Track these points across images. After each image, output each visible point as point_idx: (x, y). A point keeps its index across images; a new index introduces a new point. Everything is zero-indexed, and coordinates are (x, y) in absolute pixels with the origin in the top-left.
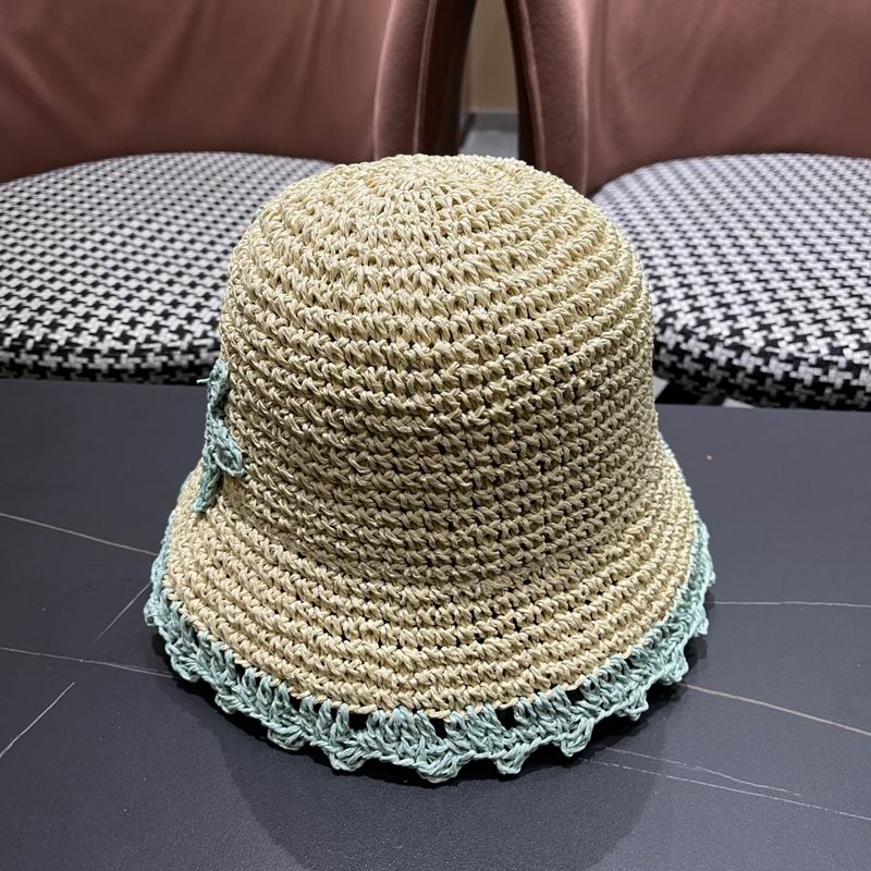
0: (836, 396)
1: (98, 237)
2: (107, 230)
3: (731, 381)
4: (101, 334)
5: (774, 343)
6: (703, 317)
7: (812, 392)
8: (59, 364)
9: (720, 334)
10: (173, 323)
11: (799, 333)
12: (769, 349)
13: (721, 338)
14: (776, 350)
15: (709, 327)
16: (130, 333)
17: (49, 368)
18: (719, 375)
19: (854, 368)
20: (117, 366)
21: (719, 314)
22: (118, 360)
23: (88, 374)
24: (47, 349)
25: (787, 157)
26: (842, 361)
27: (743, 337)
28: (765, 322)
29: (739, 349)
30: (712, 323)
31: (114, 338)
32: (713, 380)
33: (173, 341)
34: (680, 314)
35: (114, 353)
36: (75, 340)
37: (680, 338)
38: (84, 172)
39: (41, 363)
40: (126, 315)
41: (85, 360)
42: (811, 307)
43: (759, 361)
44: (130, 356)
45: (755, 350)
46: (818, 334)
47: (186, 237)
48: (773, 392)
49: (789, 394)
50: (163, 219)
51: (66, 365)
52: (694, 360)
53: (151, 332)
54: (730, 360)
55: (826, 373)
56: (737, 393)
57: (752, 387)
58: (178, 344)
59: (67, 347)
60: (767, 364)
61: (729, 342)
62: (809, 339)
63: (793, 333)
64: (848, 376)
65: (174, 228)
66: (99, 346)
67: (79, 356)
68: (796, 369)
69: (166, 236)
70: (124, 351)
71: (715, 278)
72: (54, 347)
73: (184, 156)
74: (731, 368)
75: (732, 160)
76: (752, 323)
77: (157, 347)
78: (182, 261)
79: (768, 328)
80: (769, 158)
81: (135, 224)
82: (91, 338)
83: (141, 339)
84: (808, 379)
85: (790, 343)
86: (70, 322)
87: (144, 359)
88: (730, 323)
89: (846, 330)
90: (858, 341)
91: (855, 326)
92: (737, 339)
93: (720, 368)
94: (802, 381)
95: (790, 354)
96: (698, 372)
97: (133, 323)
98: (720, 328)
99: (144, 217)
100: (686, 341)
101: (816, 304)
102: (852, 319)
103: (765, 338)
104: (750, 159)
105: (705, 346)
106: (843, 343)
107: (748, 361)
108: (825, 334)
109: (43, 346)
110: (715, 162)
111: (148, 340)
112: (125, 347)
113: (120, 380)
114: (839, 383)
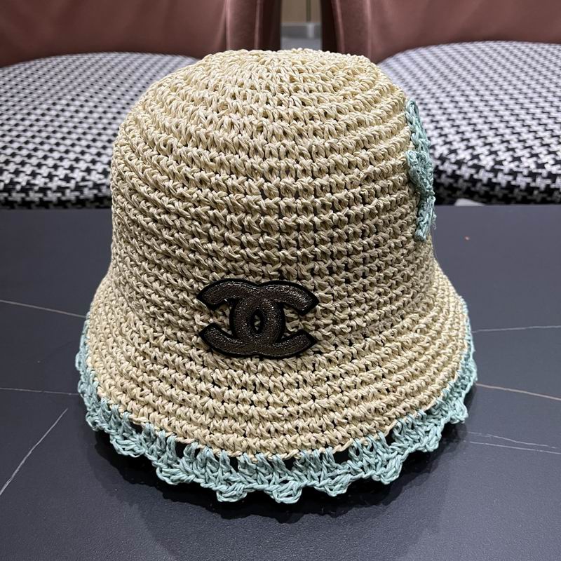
0: (541, 195)
1: (39, 112)
2: (45, 106)
3: (473, 189)
4: (50, 177)
5: (500, 163)
6: (453, 148)
7: (525, 194)
8: (23, 199)
9: (464, 159)
10: (100, 167)
11: (516, 155)
12: (497, 167)
13: (465, 161)
14: (501, 167)
15: (457, 154)
16: (71, 175)
17: (16, 202)
18: (465, 185)
19: (552, 176)
20: (64, 198)
21: (462, 145)
22: (64, 194)
23: (44, 204)
24: (14, 189)
25: (491, 44)
26: (544, 172)
27: (479, 160)
28: (493, 149)
29: (478, 168)
30: (459, 151)
31: (60, 179)
32: (460, 189)
33: (100, 179)
34: (437, 147)
35: (61, 189)
36: (33, 182)
37: (439, 162)
38: (22, 69)
39: (10, 199)
40: (66, 163)
41: (41, 195)
42: (521, 138)
43: (491, 175)
44: (72, 191)
45: (488, 168)
46: (528, 155)
47: (100, 110)
48: (500, 195)
49: (510, 196)
50: (82, 98)
51: (28, 199)
52: (448, 177)
53: (85, 174)
54: (472, 175)
55: (534, 181)
56: (476, 197)
57: (486, 192)
58: (104, 181)
59: (28, 187)
60: (496, 176)
61: (470, 163)
62: (523, 159)
63: (512, 156)
64: (549, 182)
65: (91, 104)
66: (50, 185)
67: (36, 192)
68: (515, 179)
69: (86, 109)
70: (68, 188)
71: (457, 122)
72: (18, 187)
73: (90, 55)
74: (472, 181)
75: (457, 46)
76: (485, 150)
77: (90, 184)
78: (100, 126)
79: (495, 153)
80: (480, 45)
81: (64, 102)
82: (44, 180)
83: (79, 179)
84: (523, 185)
85: (510, 162)
86: (28, 169)
87: (82, 193)
88: (470, 151)
89: (545, 152)
90: (554, 159)
91: (551, 150)
92: (475, 161)
93: (465, 181)
94: (519, 186)
95: (511, 170)
96: (451, 185)
97: (72, 169)
98: (464, 155)
99: (69, 97)
100: (443, 164)
101: (524, 136)
102: (548, 145)
103: (494, 160)
104: (468, 45)
105: (455, 167)
106: (544, 161)
107: (484, 175)
108: (532, 156)
109: (11, 187)
110: (446, 48)
111: (84, 179)
112: (68, 185)
113: (66, 207)
114: (543, 186)
